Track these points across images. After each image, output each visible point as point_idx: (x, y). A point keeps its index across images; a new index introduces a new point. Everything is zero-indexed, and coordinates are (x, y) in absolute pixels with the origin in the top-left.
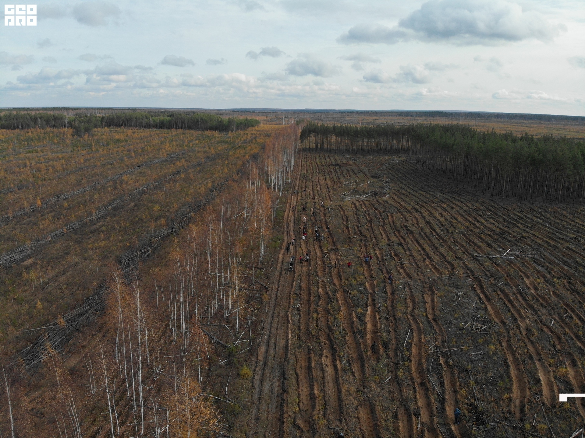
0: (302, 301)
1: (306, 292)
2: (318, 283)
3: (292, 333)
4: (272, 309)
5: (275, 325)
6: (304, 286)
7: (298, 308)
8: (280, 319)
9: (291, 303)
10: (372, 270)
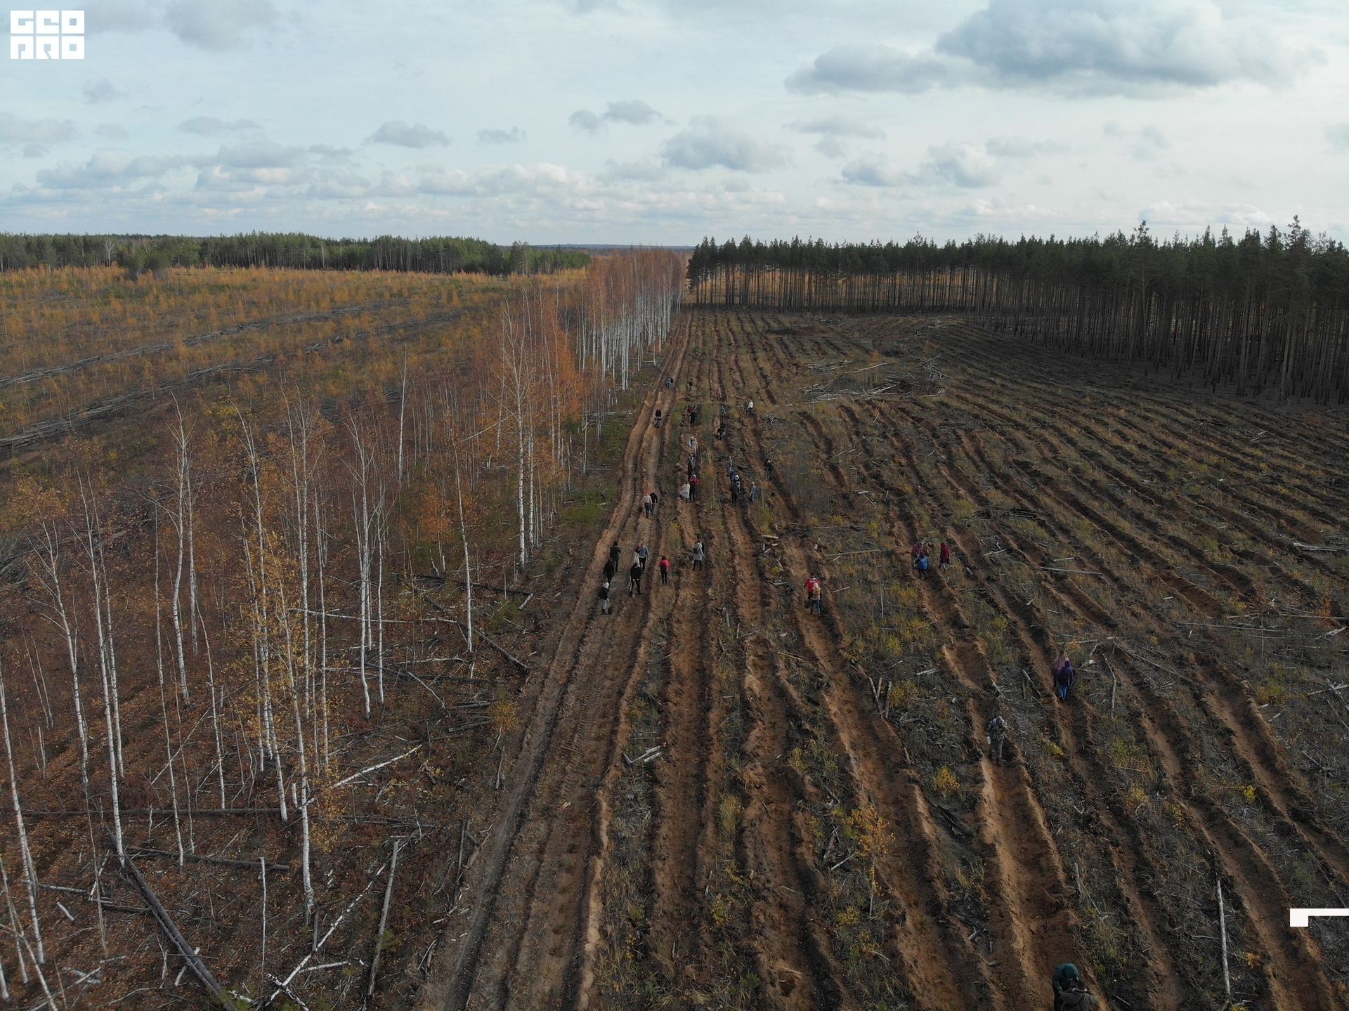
0: (672, 730)
1: (690, 687)
2: (739, 650)
3: (609, 914)
4: (530, 770)
5: (525, 863)
6: (681, 662)
7: (650, 767)
8: (557, 825)
9: (621, 740)
10: (950, 598)
